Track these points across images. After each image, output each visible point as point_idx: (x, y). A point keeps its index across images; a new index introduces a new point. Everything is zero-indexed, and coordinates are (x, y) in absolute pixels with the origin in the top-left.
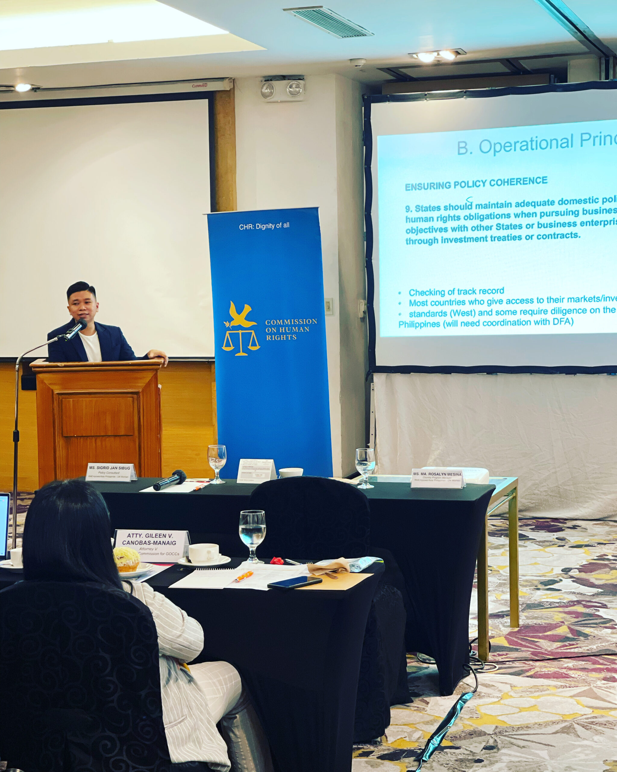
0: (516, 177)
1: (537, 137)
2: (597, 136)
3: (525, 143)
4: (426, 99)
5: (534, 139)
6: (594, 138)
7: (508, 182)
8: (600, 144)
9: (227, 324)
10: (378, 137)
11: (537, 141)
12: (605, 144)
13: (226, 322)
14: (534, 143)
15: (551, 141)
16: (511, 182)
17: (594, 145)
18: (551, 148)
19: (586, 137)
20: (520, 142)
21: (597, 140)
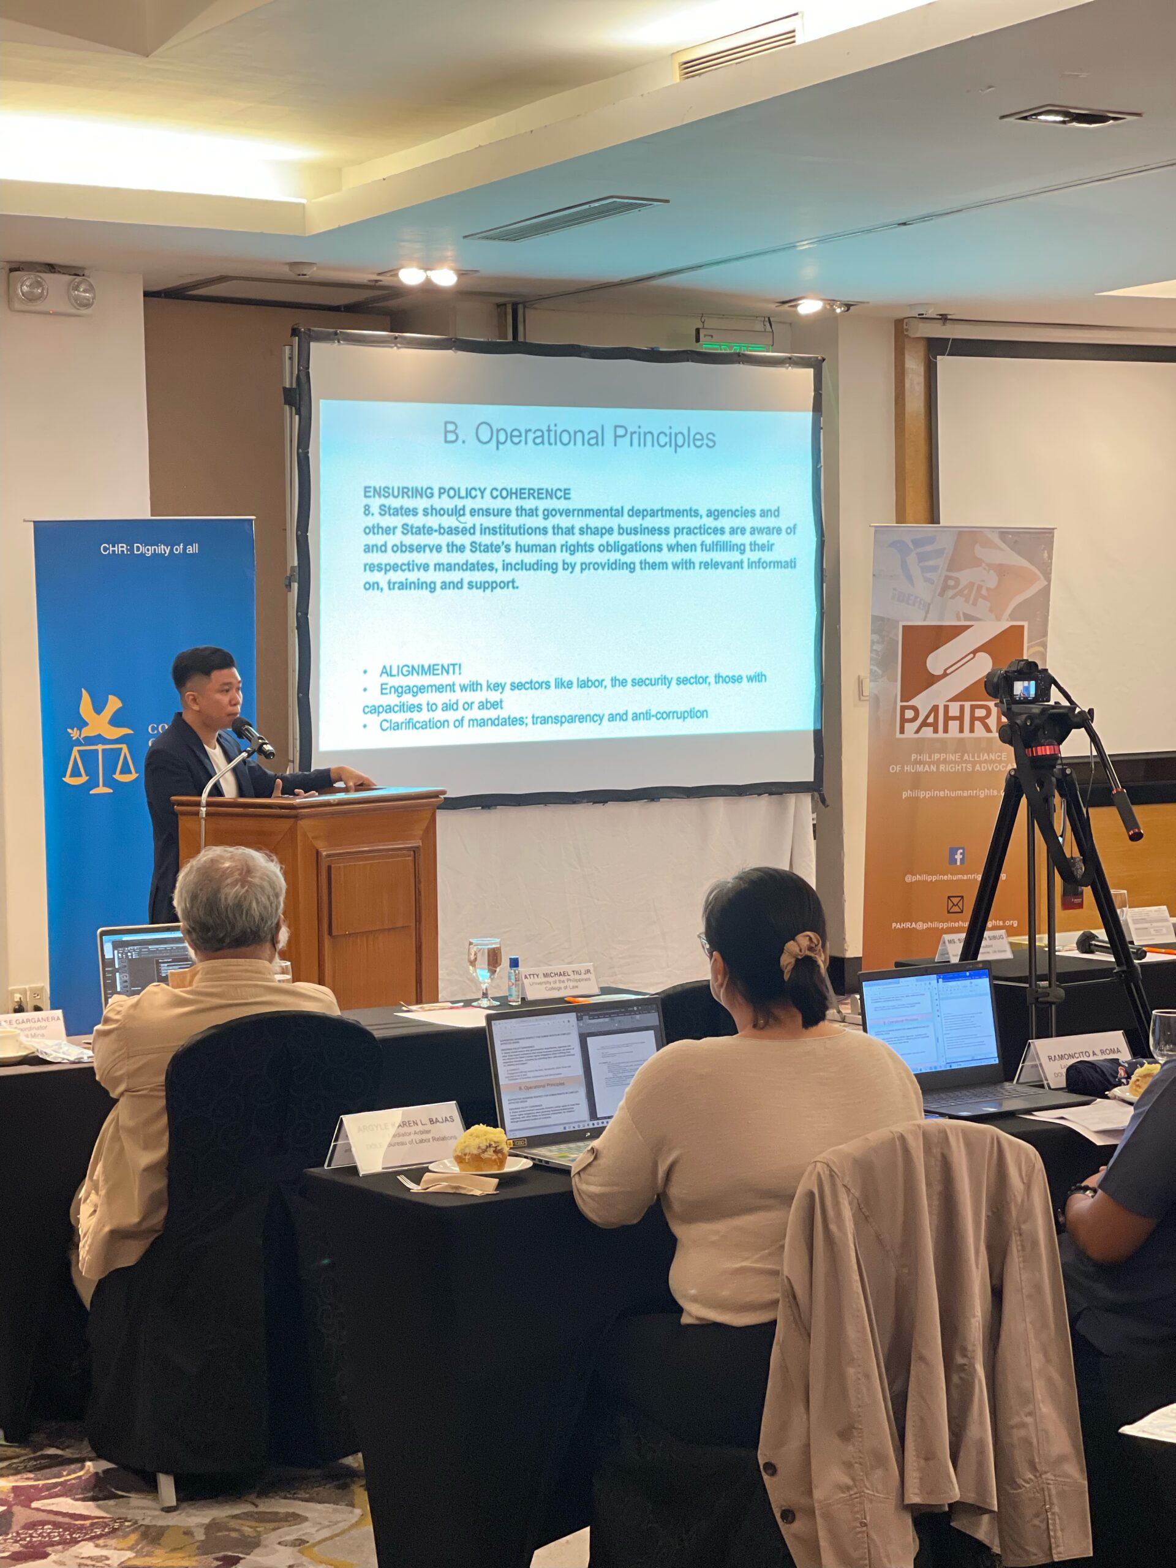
0: (528, 486)
1: (556, 425)
2: (635, 432)
3: (539, 434)
4: (396, 346)
5: (553, 428)
6: (632, 434)
7: (516, 493)
8: (639, 445)
9: (74, 734)
10: (322, 402)
11: (556, 431)
12: (645, 445)
13: (73, 729)
14: (552, 434)
15: (575, 433)
16: (521, 493)
17: (631, 445)
18: (575, 444)
19: (620, 432)
20: (533, 430)
21: (635, 437)
